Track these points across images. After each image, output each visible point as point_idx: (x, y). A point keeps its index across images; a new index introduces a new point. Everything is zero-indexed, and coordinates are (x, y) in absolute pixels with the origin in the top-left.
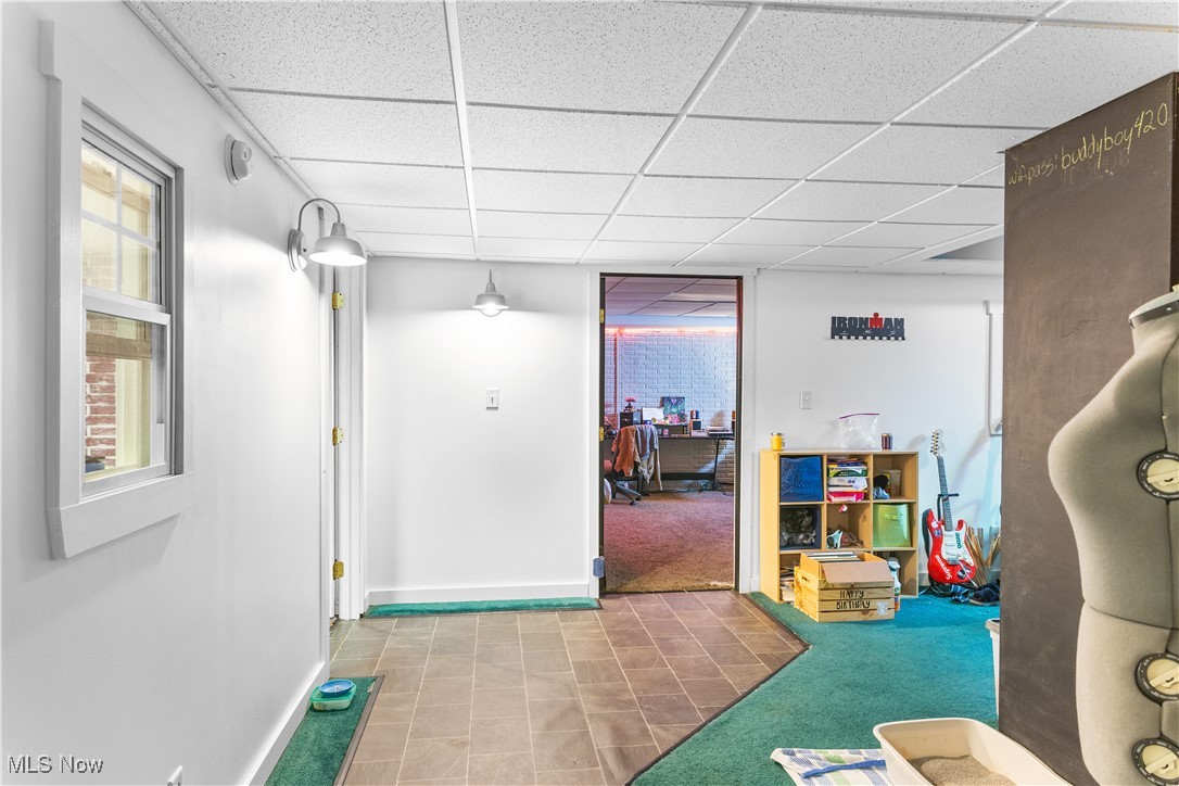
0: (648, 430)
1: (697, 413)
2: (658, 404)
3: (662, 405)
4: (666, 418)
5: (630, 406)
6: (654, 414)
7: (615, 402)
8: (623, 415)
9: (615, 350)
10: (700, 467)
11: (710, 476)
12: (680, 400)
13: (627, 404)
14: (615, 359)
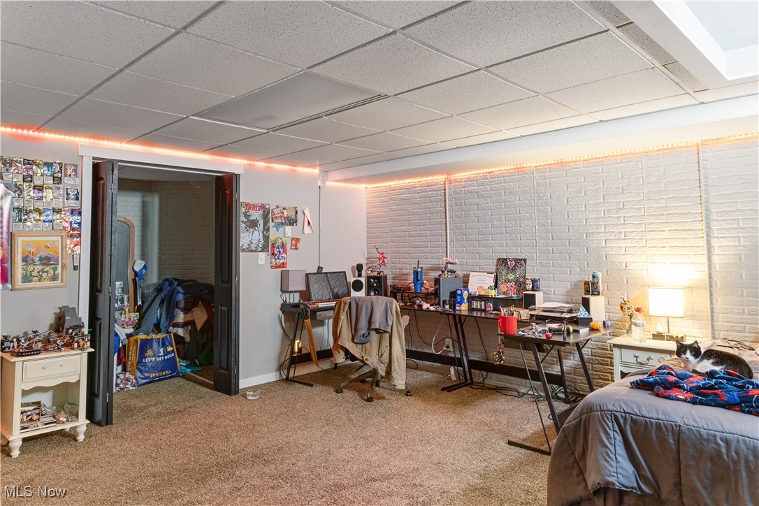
1: (534, 281)
2: (493, 267)
3: (497, 269)
6: (482, 281)
9: (445, 201)
12: (520, 262)
14: (445, 212)
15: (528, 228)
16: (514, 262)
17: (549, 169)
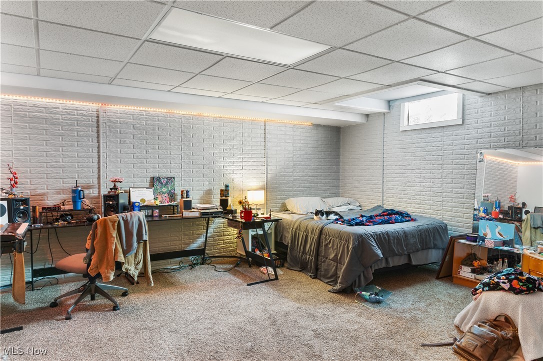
0: (135, 220)
1: (187, 192)
2: (148, 184)
3: (152, 185)
4: (156, 199)
5: (115, 188)
6: (143, 195)
7: (99, 183)
8: (107, 197)
9: (98, 127)
10: (189, 244)
11: (200, 252)
12: (170, 179)
13: (112, 185)
14: (98, 137)
15: (176, 156)
16: (166, 180)
17: (192, 117)
